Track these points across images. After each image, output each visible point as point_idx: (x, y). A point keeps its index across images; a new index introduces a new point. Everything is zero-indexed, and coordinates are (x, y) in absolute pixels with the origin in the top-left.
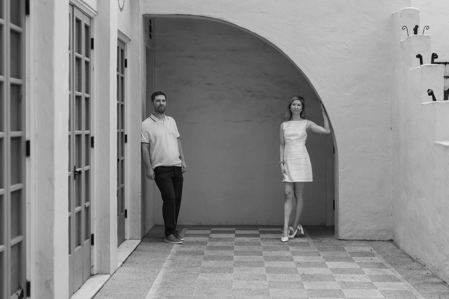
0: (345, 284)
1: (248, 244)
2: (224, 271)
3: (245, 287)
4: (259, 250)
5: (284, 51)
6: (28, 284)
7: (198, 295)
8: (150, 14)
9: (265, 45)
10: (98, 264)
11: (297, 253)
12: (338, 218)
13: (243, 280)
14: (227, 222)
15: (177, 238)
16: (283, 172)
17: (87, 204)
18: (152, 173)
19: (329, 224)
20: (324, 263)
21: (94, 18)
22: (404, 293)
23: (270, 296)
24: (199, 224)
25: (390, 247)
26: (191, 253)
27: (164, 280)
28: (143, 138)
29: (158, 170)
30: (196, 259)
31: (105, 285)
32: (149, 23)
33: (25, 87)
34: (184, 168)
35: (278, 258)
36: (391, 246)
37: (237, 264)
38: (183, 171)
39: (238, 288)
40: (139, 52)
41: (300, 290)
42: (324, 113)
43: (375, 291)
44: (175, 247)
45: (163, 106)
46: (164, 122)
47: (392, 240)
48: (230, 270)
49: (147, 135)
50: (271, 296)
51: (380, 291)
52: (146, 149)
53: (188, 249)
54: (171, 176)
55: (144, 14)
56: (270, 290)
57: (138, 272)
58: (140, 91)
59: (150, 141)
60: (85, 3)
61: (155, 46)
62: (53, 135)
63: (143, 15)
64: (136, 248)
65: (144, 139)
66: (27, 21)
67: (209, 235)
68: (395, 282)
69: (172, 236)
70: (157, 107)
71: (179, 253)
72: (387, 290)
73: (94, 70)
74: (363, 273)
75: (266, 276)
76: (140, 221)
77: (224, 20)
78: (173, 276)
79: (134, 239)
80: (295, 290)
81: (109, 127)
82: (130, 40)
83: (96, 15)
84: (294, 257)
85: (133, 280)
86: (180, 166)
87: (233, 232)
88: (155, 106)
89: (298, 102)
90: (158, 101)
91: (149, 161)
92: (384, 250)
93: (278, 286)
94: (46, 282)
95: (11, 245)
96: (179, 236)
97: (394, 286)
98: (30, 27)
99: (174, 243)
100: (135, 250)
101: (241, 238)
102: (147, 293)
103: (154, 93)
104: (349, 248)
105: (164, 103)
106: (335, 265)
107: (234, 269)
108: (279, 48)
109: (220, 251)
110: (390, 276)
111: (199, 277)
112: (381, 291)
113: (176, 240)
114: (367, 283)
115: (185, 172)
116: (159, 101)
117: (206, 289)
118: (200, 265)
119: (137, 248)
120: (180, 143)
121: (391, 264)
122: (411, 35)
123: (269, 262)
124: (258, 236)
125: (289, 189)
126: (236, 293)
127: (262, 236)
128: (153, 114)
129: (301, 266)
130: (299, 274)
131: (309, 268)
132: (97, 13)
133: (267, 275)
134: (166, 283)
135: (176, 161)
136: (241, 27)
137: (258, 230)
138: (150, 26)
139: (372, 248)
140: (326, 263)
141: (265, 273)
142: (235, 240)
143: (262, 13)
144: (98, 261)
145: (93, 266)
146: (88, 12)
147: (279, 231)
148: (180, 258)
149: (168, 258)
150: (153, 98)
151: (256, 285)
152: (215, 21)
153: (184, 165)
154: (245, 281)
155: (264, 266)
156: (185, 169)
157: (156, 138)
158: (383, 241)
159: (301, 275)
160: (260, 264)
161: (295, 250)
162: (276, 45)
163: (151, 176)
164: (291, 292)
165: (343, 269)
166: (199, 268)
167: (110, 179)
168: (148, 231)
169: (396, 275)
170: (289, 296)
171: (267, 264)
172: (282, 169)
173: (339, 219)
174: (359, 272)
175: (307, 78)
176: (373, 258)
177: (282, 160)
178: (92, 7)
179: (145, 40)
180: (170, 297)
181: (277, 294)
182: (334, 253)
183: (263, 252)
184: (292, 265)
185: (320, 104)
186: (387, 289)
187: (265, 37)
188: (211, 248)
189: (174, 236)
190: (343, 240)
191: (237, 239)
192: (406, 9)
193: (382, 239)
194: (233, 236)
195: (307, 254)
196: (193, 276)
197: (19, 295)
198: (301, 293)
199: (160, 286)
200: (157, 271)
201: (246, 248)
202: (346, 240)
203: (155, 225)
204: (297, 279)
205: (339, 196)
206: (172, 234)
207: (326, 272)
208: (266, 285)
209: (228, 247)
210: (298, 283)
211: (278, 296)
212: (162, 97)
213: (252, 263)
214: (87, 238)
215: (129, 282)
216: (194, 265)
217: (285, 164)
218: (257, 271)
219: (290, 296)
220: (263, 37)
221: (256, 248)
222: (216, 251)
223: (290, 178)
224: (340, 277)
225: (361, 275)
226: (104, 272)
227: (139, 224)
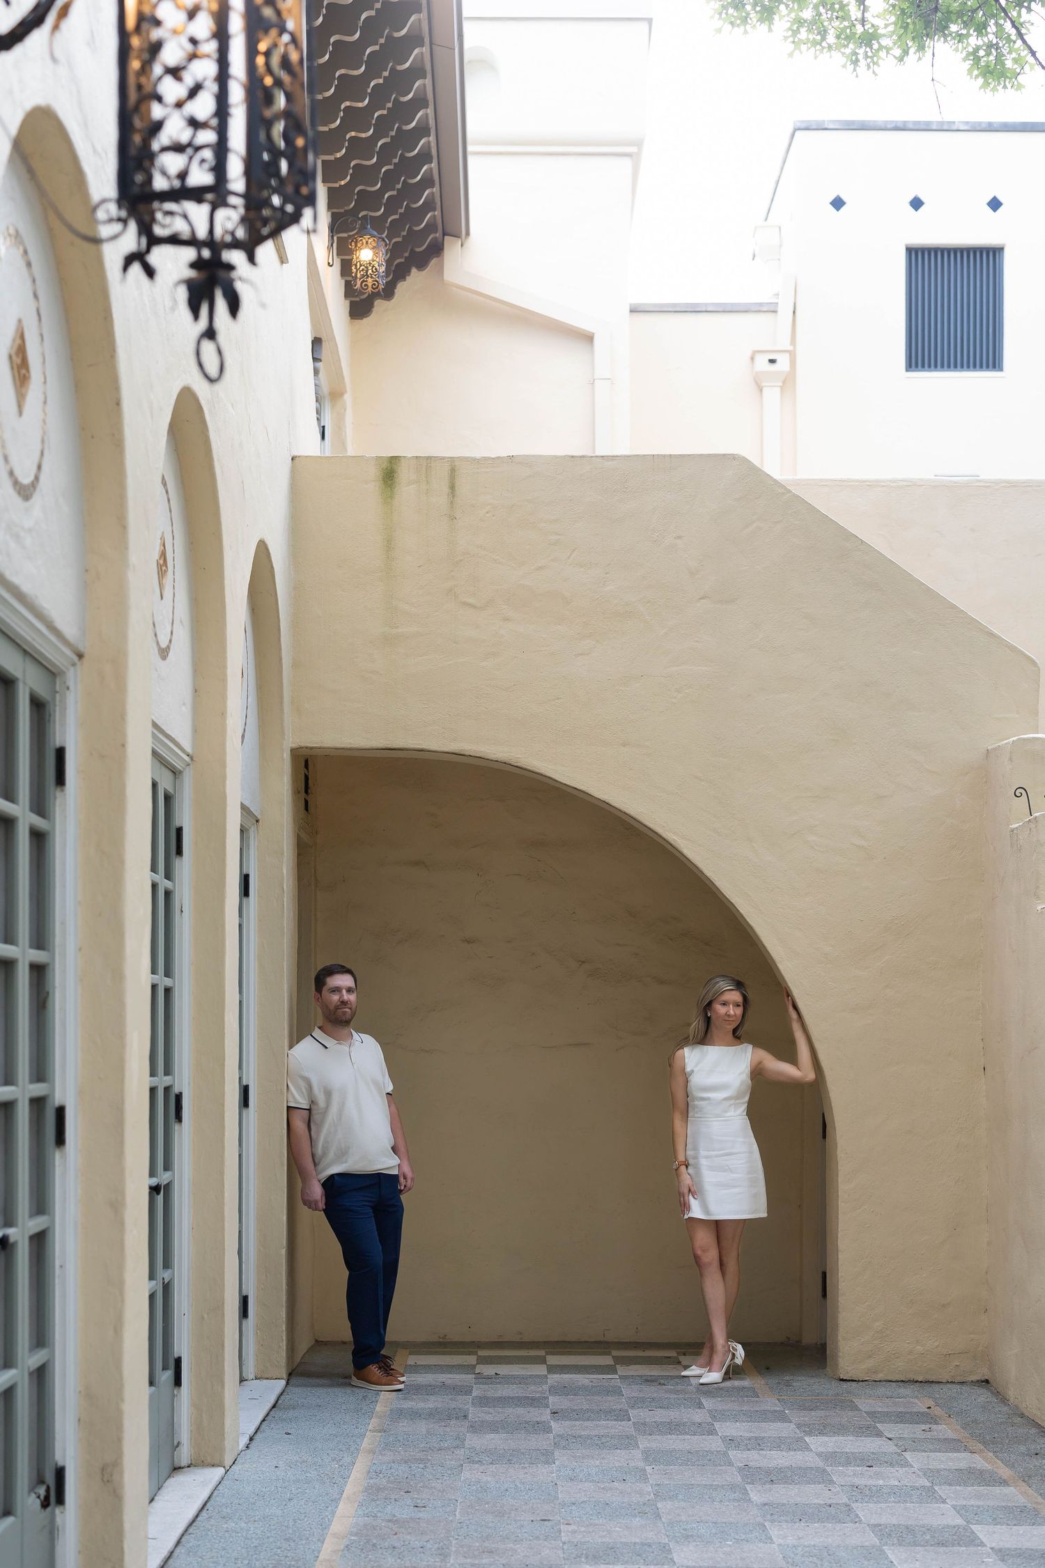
0: (860, 1491)
1: (588, 1391)
2: (531, 1458)
3: (593, 1497)
4: (619, 1407)
5: (685, 852)
6: (60, 1473)
7: (471, 1518)
8: (311, 748)
9: (628, 830)
10: (191, 1439)
11: (723, 1415)
12: (835, 1318)
13: (584, 1480)
14: (521, 1334)
15: (389, 1375)
16: (686, 1191)
17: (167, 1275)
18: (317, 1192)
19: (809, 1339)
20: (800, 1440)
21: (184, 773)
22: (1016, 1513)
23: (660, 1518)
24: (441, 1340)
25: (981, 1399)
26: (431, 1415)
27: (371, 1482)
28: (292, 1094)
29: (336, 1186)
30: (448, 1429)
31: (215, 1494)
32: (303, 770)
33: (54, 970)
34: (405, 1178)
35: (674, 1428)
36: (983, 1396)
37: (563, 1443)
38: (402, 1188)
39: (573, 1500)
40: (282, 854)
41: (739, 1505)
42: (796, 1027)
43: (939, 1507)
44: (384, 1400)
45: (349, 1006)
46: (352, 1049)
47: (987, 1381)
48: (547, 1457)
49: (302, 1084)
50: (663, 1519)
51: (954, 1507)
52: (299, 1125)
53: (421, 1405)
54: (369, 1201)
55: (294, 746)
56: (659, 1505)
57: (297, 1461)
58: (285, 964)
59: (313, 1102)
60: (171, 736)
61: (317, 832)
62: (122, 1090)
63: (292, 750)
64: (277, 1402)
65: (294, 1097)
66: (58, 803)
67: (474, 1367)
68: (994, 1486)
69: (374, 1369)
70: (332, 1008)
71: (398, 1414)
72: (972, 1506)
73: (182, 911)
74: (906, 1464)
75: (645, 1470)
76: (284, 1329)
77: (519, 764)
78: (393, 1470)
79: (267, 1379)
80: (728, 1505)
81: (223, 1065)
82: (257, 821)
83: (188, 765)
84: (717, 1425)
85: (289, 1482)
86: (396, 1172)
87: (542, 1361)
88: (325, 1007)
89: (736, 996)
90: (334, 991)
91: (310, 1159)
92: (964, 1407)
93: (680, 1497)
94: (103, 1469)
95: (29, 1369)
96: (393, 1369)
97: (991, 1496)
98: (65, 817)
99: (379, 1387)
100: (274, 1406)
101: (567, 1377)
102: (333, 1513)
103: (323, 970)
104: (866, 1403)
105: (352, 997)
106: (832, 1444)
107: (557, 1453)
108: (672, 842)
109: (510, 1410)
110: (981, 1472)
111: (466, 1474)
112: (954, 1509)
113: (385, 1379)
114: (918, 1489)
115: (410, 1189)
116: (337, 990)
117: (487, 1503)
118: (464, 1444)
119: (280, 1402)
120: (393, 1106)
121: (984, 1443)
122: (1037, 814)
123: (650, 1437)
124: (611, 1369)
125: (704, 1239)
126: (571, 1513)
127: (622, 1370)
128: (320, 1028)
129: (737, 1447)
130: (733, 1465)
131: (760, 1452)
132: (192, 760)
133: (649, 1469)
134: (379, 1489)
135: (384, 1159)
136: (565, 784)
137: (609, 1354)
138: (307, 778)
139: (931, 1403)
140: (807, 1439)
141: (641, 1464)
142: (549, 1381)
143: (624, 745)
144: (191, 1431)
145: (179, 1443)
146: (171, 758)
147: (669, 1357)
148: (404, 1426)
149: (370, 1427)
150: (320, 982)
151: (622, 1493)
152: (496, 766)
153: (406, 1169)
154: (591, 1484)
155: (638, 1447)
156: (409, 1181)
157: (328, 1094)
158: (962, 1383)
159: (740, 1470)
160: (627, 1442)
161: (720, 1407)
162: (664, 836)
163: (316, 1202)
164: (716, 1509)
165: (852, 1453)
166: (461, 1453)
167: (225, 1208)
168: (300, 1358)
169: (995, 1470)
170: (711, 1519)
171: (644, 1442)
172: (682, 1184)
173: (840, 1321)
174: (897, 1461)
175: (751, 928)
176: (934, 1427)
177: (681, 1158)
178: (183, 746)
179: (296, 820)
180: (396, 1521)
181: (678, 1515)
182: (828, 1414)
183: (630, 1411)
184: (714, 1443)
185: (786, 999)
186: (972, 1502)
187: (632, 813)
188: (483, 1401)
189: (380, 1368)
190: (849, 1380)
191: (554, 1378)
192: (1024, 739)
193: (959, 1379)
194: (541, 1370)
195: (752, 1417)
196: (449, 1472)
197: (42, 1497)
198: (744, 1514)
199: (363, 1496)
200: (347, 1459)
201: (581, 1402)
202: (859, 1381)
203: (316, 1340)
204: (729, 1479)
205: (840, 1257)
206: (373, 1363)
207: (807, 1462)
208: (649, 1493)
209: (533, 1399)
210: (733, 1487)
211: (683, 1518)
212: (344, 981)
213: (604, 1440)
214: (165, 1368)
215: (279, 1485)
216: (446, 1445)
217: (689, 1167)
218: (618, 1458)
219: (714, 1520)
220: (628, 812)
221: (611, 1402)
222: (500, 1410)
223: (705, 1208)
224: (844, 1475)
225: (902, 1471)
226: (209, 1461)
227: (282, 1337)
